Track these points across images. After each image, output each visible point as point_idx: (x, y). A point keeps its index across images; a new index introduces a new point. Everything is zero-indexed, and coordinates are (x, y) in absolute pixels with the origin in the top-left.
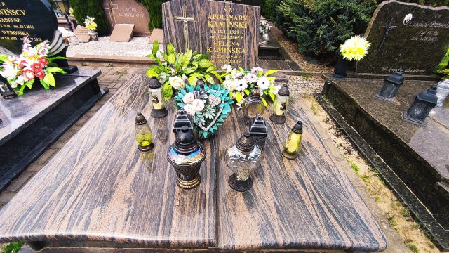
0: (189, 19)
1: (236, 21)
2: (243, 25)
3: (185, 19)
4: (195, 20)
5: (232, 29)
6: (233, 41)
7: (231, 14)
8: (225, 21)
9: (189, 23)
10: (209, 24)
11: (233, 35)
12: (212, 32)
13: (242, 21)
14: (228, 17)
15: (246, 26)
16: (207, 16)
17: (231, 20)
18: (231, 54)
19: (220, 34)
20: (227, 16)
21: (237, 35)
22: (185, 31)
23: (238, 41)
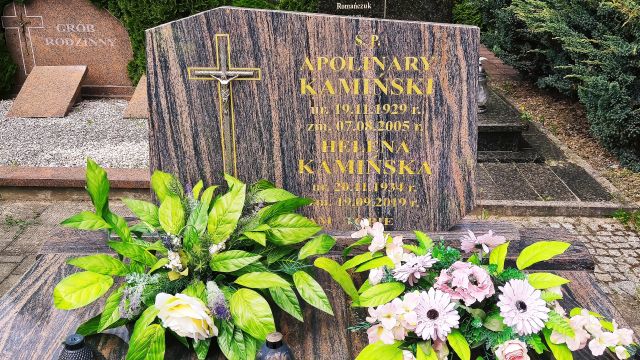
0: (235, 72)
1: (397, 74)
2: (421, 86)
3: (222, 74)
4: (255, 75)
5: (382, 99)
6: (388, 137)
7: (378, 54)
8: (359, 75)
9: (236, 84)
10: (304, 87)
11: (388, 118)
12: (314, 110)
13: (415, 74)
14: (369, 62)
15: (430, 90)
16: (298, 63)
17: (378, 71)
18: (380, 178)
19: (343, 116)
20: (366, 60)
21: (400, 117)
22: (221, 110)
23: (403, 136)
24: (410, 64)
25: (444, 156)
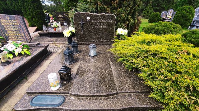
5: (13, 25)
6: (16, 30)
10: (2, 24)
12: (5, 27)
15: (18, 24)
17: (11, 22)
18: (17, 36)
19: (9, 28)
20: (9, 20)
24: (15, 21)
25: (24, 33)
